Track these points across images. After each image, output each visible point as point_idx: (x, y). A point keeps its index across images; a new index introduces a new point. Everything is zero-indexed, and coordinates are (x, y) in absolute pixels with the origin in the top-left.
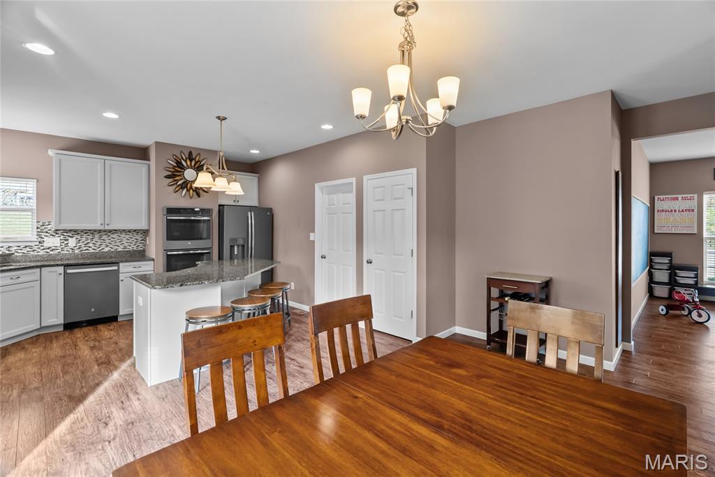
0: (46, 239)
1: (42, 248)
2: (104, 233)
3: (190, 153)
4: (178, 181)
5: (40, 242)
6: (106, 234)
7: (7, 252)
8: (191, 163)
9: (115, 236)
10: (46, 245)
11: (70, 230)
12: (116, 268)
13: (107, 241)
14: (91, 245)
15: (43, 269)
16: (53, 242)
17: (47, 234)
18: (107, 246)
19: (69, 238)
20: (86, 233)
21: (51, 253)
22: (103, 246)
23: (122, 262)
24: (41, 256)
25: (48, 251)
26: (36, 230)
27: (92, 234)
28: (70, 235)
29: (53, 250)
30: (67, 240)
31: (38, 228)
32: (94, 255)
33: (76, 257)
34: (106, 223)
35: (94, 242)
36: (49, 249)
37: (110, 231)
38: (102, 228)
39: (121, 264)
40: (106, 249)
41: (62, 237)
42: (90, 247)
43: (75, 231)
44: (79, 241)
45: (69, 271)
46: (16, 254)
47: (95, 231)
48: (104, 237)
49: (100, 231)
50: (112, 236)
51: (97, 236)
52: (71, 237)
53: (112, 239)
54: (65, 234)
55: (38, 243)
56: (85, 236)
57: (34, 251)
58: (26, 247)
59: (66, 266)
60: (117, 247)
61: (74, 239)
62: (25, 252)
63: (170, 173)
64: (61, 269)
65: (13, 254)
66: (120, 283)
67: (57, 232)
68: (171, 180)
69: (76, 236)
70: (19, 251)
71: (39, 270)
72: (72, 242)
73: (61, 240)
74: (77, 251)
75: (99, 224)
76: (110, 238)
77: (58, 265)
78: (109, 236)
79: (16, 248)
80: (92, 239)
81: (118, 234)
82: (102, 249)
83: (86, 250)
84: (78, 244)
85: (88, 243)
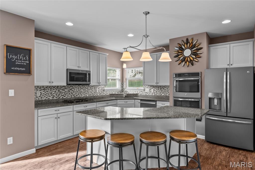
0: (146, 89)
3: (187, 40)
4: (180, 58)
5: (144, 90)
6: (163, 88)
7: (137, 93)
8: (187, 46)
10: (146, 91)
11: (152, 86)
12: (154, 103)
13: (163, 91)
15: (136, 100)
17: (146, 87)
20: (156, 87)
21: (147, 94)
22: (162, 93)
23: (159, 101)
24: (144, 95)
28: (152, 87)
30: (151, 90)
35: (158, 91)
38: (156, 85)
39: (157, 102)
41: (150, 88)
43: (153, 86)
44: (154, 90)
46: (139, 94)
48: (162, 89)
50: (165, 88)
53: (165, 90)
54: (151, 87)
57: (143, 93)
58: (141, 92)
59: (141, 100)
61: (153, 89)
63: (176, 54)
64: (139, 101)
65: (138, 94)
67: (148, 86)
68: (177, 58)
69: (154, 88)
71: (134, 100)
74: (153, 95)
75: (155, 83)
76: (164, 89)
77: (139, 99)
78: (164, 88)
79: (139, 92)
80: (158, 89)
81: (167, 88)
82: (162, 94)
83: (157, 94)
84: (154, 92)
85: (157, 91)
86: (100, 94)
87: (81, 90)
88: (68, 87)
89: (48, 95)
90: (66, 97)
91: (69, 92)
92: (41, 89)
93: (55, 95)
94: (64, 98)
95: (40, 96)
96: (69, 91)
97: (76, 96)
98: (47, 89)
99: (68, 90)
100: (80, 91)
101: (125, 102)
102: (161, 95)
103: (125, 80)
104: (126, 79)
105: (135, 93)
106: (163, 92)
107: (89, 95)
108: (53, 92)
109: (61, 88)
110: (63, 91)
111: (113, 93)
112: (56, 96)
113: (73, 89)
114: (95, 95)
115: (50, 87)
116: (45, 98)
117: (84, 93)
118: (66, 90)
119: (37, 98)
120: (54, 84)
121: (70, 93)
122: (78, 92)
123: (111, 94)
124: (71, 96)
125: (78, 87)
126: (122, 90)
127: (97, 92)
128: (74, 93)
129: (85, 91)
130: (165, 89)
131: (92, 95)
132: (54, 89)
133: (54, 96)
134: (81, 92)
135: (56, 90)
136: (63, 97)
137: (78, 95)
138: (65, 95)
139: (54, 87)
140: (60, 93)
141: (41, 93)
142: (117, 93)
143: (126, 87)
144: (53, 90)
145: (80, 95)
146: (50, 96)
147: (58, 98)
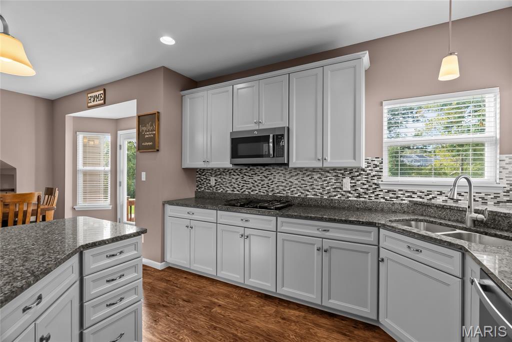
71: (459, 255)
77: (475, 261)
86: (358, 197)
87: (291, 180)
88: (261, 171)
89: (225, 185)
90: (256, 192)
91: (262, 183)
92: (216, 174)
93: (236, 186)
94: (252, 193)
95: (214, 186)
96: (262, 181)
97: (278, 193)
98: (224, 174)
99: (259, 178)
100: (287, 182)
107: (315, 195)
108: (234, 181)
109: (247, 174)
110: (250, 180)
112: (237, 188)
113: (270, 177)
114: (336, 198)
115: (228, 171)
116: (222, 190)
117: (299, 189)
118: (256, 178)
119: (211, 189)
120: (210, 166)
121: (265, 186)
122: (284, 184)
125: (284, 172)
127: (344, 189)
128: (272, 186)
129: (302, 182)
131: (325, 197)
132: (235, 174)
133: (235, 188)
134: (290, 184)
135: (238, 177)
136: (250, 191)
137: (284, 190)
138: (253, 188)
139: (235, 172)
140: (244, 182)
141: (215, 180)
144: (234, 177)
145: (289, 192)
146: (228, 187)
147: (240, 193)
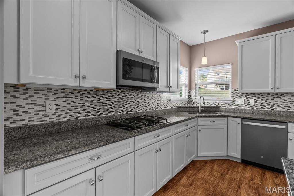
0: (236, 99)
1: (234, 105)
2: (276, 96)
5: (233, 101)
6: (277, 97)
7: (218, 106)
9: (286, 98)
10: (236, 103)
11: (251, 94)
12: (284, 127)
13: (279, 102)
14: (265, 105)
16: (240, 101)
17: (237, 96)
18: (279, 106)
19: (250, 99)
20: (262, 96)
21: (239, 108)
22: (275, 106)
23: (291, 122)
24: (234, 109)
25: (238, 107)
26: (231, 94)
27: (267, 96)
28: (251, 97)
29: (240, 107)
30: (249, 100)
31: (232, 92)
32: (267, 113)
33: (254, 112)
34: (277, 87)
35: (268, 102)
36: (238, 105)
37: (282, 94)
38: (273, 91)
39: (290, 124)
40: (278, 109)
41: (246, 98)
42: (264, 106)
43: (254, 94)
44: (257, 101)
45: (244, 122)
46: (222, 107)
47: (269, 94)
48: (277, 99)
49: (272, 94)
50: (284, 98)
51: (270, 98)
52: (251, 98)
53: (283, 101)
54: (248, 96)
55: (232, 102)
56: (261, 98)
57: (230, 106)
58: (226, 103)
59: (243, 118)
60: (288, 108)
61: (253, 100)
62: (226, 106)
64: (239, 120)
65: (221, 107)
66: (289, 142)
67: (243, 95)
69: (255, 98)
70: (223, 106)
71: (226, 118)
72: (252, 102)
73: (245, 100)
74: (255, 109)
75: (270, 89)
76: (281, 100)
78: (281, 98)
79: (222, 104)
80: (267, 100)
81: (289, 97)
82: (275, 108)
83: (261, 108)
84: (257, 104)
85: (263, 103)
86: (165, 107)
87: (138, 100)
88: (118, 93)
89: (74, 111)
90: (114, 113)
91: (119, 104)
92: (57, 96)
93: (90, 109)
94: (109, 115)
95: (55, 114)
96: (119, 102)
97: (131, 111)
98: (73, 96)
99: (116, 99)
100: (136, 102)
101: (210, 121)
102: (273, 109)
103: (193, 86)
104: (196, 84)
105: (214, 105)
106: (279, 104)
107: (150, 109)
108: (87, 104)
109: (104, 96)
110: (107, 102)
111: (180, 106)
112: (93, 112)
113: (125, 98)
114: (158, 109)
115: (79, 92)
116: (68, 117)
117: (142, 106)
118: (113, 100)
119: (46, 119)
121: (121, 106)
122: (134, 104)
123: (178, 107)
124: (122, 111)
125: (134, 94)
126: (190, 101)
127: (161, 104)
128: (126, 106)
129: (144, 101)
130: (285, 100)
131: (154, 110)
132: (89, 96)
133: (89, 112)
134: (138, 103)
135: (93, 99)
136: (107, 113)
137: (135, 108)
138: (111, 110)
139: (89, 93)
140: (101, 104)
141: (57, 105)
142: (184, 105)
143: (196, 97)
144: (87, 99)
145: (137, 109)
146: (79, 113)
147: (96, 116)
